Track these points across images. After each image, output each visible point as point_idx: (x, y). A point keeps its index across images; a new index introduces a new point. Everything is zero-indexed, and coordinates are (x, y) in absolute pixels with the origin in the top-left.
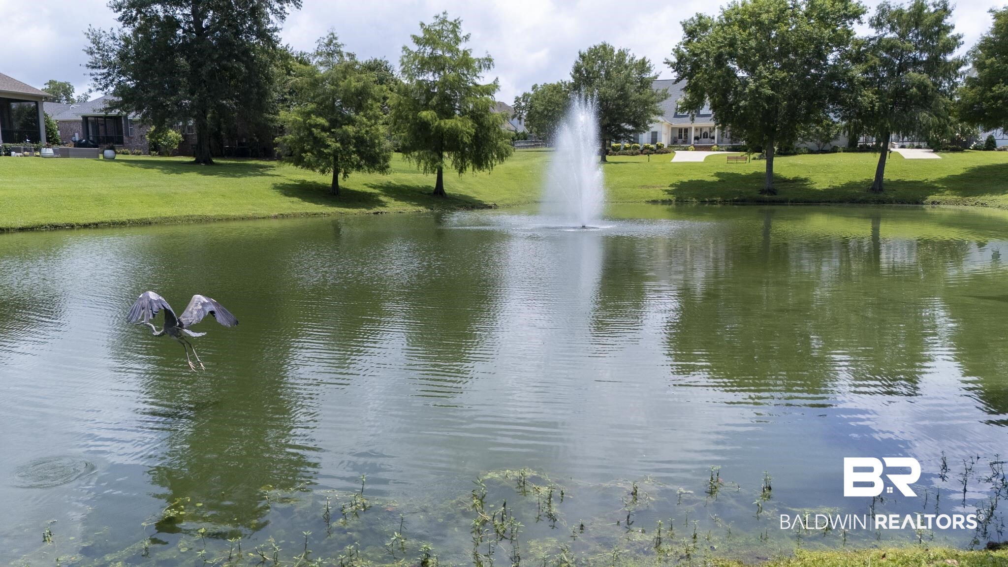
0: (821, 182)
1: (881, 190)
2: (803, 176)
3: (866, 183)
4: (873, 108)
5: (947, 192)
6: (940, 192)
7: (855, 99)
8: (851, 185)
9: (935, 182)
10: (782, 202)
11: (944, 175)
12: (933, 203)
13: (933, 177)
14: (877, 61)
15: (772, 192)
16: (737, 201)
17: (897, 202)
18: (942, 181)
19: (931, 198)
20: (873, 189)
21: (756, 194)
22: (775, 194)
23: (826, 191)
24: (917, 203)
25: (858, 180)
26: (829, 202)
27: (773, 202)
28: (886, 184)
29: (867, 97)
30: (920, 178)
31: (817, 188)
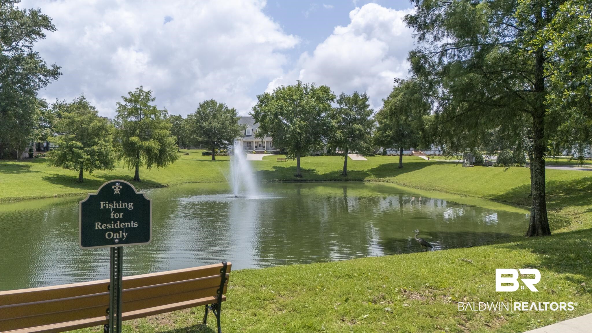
0: (321, 171)
1: (346, 175)
2: (312, 168)
3: (339, 172)
4: (341, 139)
5: (372, 176)
6: (369, 176)
7: (334, 135)
8: (333, 173)
9: (367, 171)
10: (305, 181)
11: (370, 168)
12: (367, 181)
13: (365, 169)
14: (341, 118)
15: (300, 176)
16: (285, 180)
17: (353, 180)
18: (369, 171)
19: (366, 179)
20: (343, 174)
21: (293, 177)
22: (302, 177)
23: (323, 175)
24: (361, 181)
25: (336, 170)
26: (326, 180)
27: (302, 181)
28: (348, 172)
29: (339, 134)
30: (361, 169)
31: (320, 174)
